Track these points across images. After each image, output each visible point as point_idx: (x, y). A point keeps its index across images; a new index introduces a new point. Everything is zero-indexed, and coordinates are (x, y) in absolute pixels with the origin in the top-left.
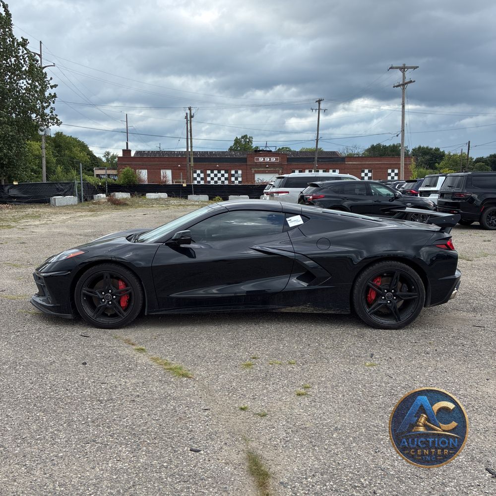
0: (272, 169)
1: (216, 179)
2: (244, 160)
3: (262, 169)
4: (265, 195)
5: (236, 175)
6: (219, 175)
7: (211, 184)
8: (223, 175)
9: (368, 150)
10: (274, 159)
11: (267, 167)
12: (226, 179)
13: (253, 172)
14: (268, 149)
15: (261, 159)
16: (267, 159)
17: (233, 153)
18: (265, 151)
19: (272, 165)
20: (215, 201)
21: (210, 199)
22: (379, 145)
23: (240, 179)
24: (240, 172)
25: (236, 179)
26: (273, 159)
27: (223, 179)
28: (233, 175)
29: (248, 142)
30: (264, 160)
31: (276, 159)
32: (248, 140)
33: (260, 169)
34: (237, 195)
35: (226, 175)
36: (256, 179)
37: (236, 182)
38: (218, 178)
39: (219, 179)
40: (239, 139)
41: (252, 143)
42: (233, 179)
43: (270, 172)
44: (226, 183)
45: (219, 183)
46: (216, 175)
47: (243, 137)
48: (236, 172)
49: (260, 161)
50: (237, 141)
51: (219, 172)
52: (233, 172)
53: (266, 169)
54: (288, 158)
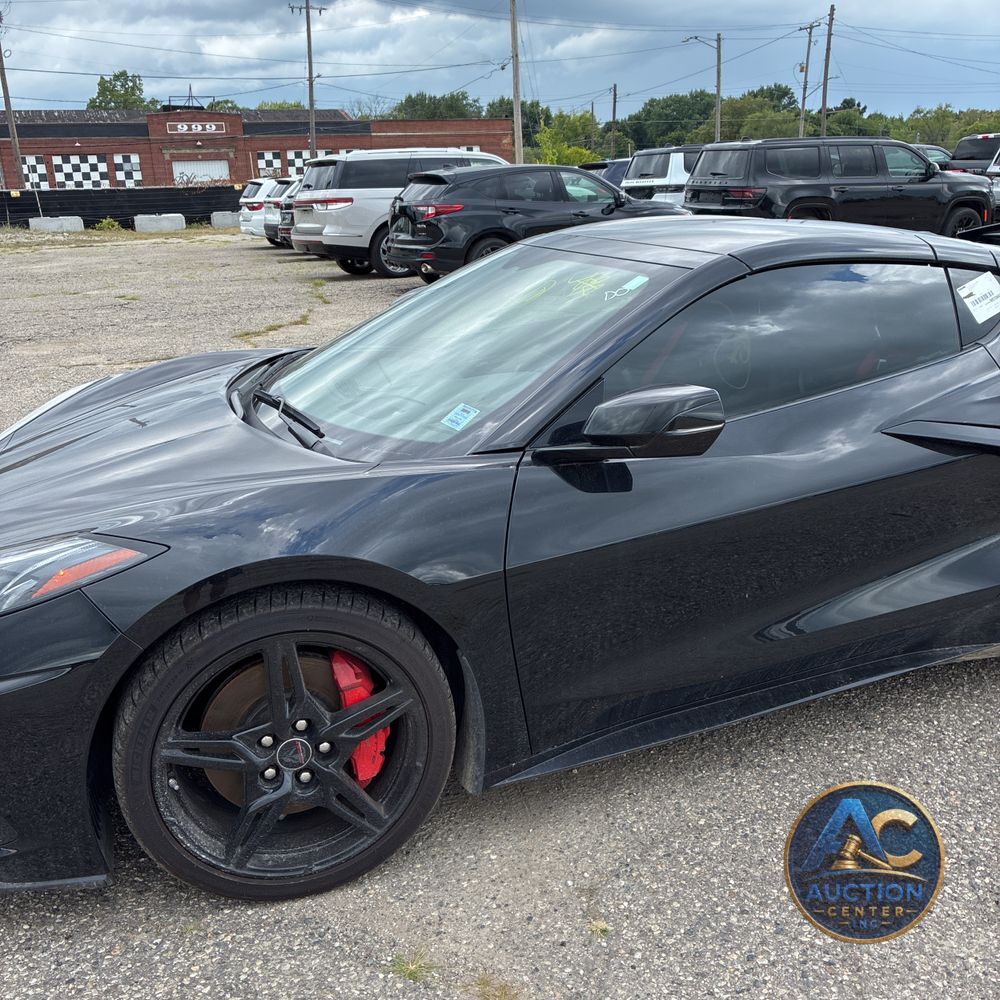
0: (211, 151)
1: (78, 177)
2: (142, 130)
3: (188, 151)
4: (244, 210)
5: (127, 167)
6: (85, 168)
7: (85, 187)
8: (94, 168)
9: (401, 108)
10: (214, 128)
11: (199, 147)
12: (103, 176)
13: (167, 157)
14: (196, 104)
15: (182, 128)
16: (197, 128)
17: (105, 114)
18: (189, 107)
19: (209, 140)
20: (101, 229)
21: (88, 225)
22: (421, 97)
23: (137, 176)
24: (135, 159)
25: (129, 175)
26: (211, 128)
27: (95, 176)
28: (119, 167)
29: (132, 88)
30: (190, 129)
31: (219, 128)
32: (131, 84)
33: (183, 151)
34: (155, 214)
35: (103, 167)
36: (176, 175)
37: (130, 184)
38: (83, 173)
39: (86, 176)
40: (110, 82)
41: (140, 90)
42: (120, 176)
43: (207, 158)
44: (106, 185)
45: (88, 185)
46: (76, 168)
47: (117, 77)
48: (127, 159)
49: (179, 131)
50: (104, 87)
51: (84, 160)
52: (118, 159)
53: (197, 151)
54: (244, 125)
